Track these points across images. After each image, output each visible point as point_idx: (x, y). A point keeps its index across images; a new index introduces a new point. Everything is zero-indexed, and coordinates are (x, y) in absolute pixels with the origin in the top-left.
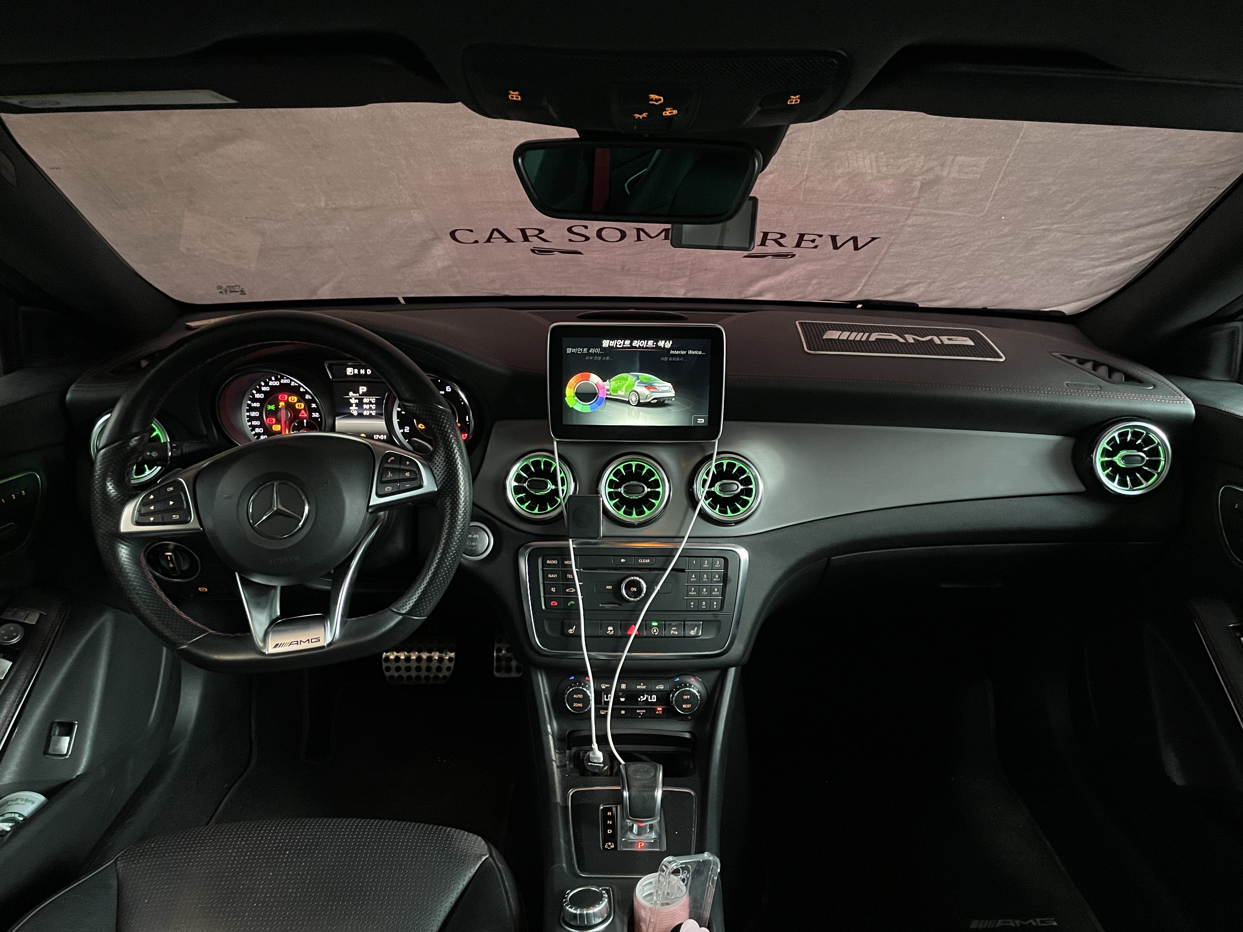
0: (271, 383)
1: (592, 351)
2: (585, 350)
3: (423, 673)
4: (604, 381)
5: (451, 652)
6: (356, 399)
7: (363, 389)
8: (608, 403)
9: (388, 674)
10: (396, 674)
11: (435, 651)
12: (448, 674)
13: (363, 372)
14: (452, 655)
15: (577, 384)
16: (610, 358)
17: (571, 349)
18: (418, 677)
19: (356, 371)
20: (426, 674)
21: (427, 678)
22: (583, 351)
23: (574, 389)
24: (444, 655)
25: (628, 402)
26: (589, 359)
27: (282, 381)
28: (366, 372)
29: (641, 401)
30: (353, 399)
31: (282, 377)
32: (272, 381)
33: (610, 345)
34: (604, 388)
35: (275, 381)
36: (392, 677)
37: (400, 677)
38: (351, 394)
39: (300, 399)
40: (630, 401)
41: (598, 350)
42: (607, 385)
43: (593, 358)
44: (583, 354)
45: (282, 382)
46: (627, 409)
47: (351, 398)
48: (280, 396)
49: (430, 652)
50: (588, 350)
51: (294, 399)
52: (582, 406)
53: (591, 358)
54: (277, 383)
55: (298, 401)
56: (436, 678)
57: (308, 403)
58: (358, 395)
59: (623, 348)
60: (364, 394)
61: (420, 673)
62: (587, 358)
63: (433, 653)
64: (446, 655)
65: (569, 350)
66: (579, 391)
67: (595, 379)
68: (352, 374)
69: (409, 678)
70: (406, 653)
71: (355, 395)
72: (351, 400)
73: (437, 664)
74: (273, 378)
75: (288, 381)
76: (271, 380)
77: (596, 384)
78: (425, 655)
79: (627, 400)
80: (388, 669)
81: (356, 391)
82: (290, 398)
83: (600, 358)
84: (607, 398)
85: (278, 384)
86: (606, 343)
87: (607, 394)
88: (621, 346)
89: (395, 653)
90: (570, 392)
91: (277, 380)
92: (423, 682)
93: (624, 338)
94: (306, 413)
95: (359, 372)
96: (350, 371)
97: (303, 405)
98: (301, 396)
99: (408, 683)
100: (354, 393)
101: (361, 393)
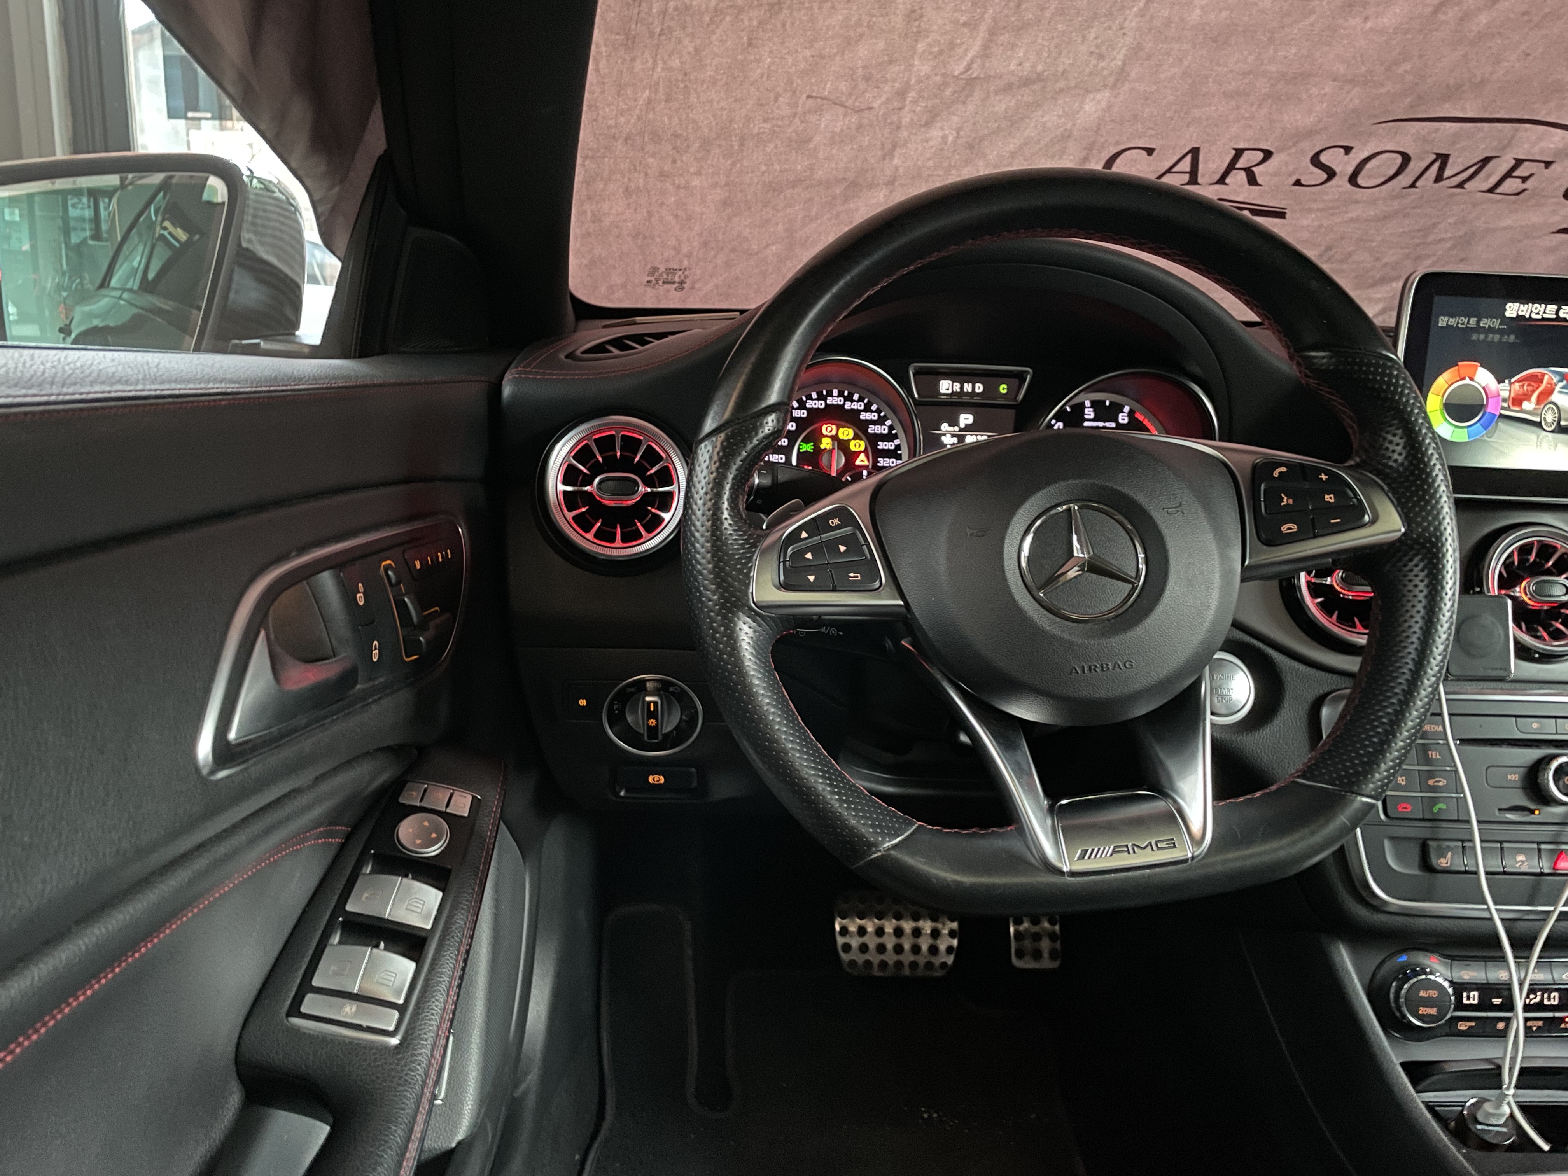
0: (809, 404)
1: (1485, 323)
2: (1473, 320)
3: (907, 957)
4: (1500, 381)
5: (952, 921)
6: (953, 436)
7: (966, 419)
8: (1502, 425)
9: (844, 957)
10: (860, 959)
11: (925, 920)
12: (950, 960)
13: (968, 387)
14: (955, 925)
15: (1450, 386)
16: (1517, 338)
17: (1446, 319)
18: (899, 964)
19: (957, 387)
20: (912, 958)
21: (914, 965)
22: (1468, 323)
23: (1443, 396)
24: (939, 926)
25: (1538, 425)
26: (1478, 340)
27: (830, 401)
28: (974, 387)
29: (1563, 423)
30: (948, 436)
31: (830, 394)
32: (812, 400)
33: (1520, 313)
34: (1499, 395)
35: (818, 399)
36: (853, 963)
37: (868, 963)
38: (945, 427)
39: (857, 431)
40: (1543, 423)
41: (1496, 323)
42: (1505, 390)
43: (1486, 337)
44: (1468, 330)
45: (828, 402)
46: (1534, 437)
47: (945, 435)
48: (824, 427)
49: (916, 918)
50: (1478, 322)
51: (846, 433)
52: (1452, 428)
53: (1482, 337)
54: (821, 405)
55: (856, 437)
56: (929, 965)
57: (874, 440)
58: (956, 428)
59: (1543, 319)
60: (969, 428)
61: (902, 958)
62: (1474, 337)
63: (921, 924)
64: (944, 924)
65: (1443, 321)
66: (1454, 401)
67: (1484, 378)
68: (950, 391)
69: (883, 965)
70: (876, 921)
71: (951, 429)
72: (943, 438)
73: (930, 941)
74: (814, 395)
75: (840, 401)
76: (809, 397)
77: (1484, 388)
78: (908, 926)
79: (1537, 419)
80: (847, 948)
81: (954, 422)
82: (841, 430)
83: (1497, 337)
84: (1502, 416)
85: (823, 406)
86: (1513, 309)
87: (1503, 408)
88: (1539, 317)
89: (858, 921)
90: (1434, 404)
91: (821, 397)
92: (907, 972)
93: (1546, 300)
94: (868, 460)
95: (962, 388)
96: (946, 386)
97: (863, 443)
98: (861, 428)
99: (880, 974)
100: (950, 426)
101: (962, 426)
